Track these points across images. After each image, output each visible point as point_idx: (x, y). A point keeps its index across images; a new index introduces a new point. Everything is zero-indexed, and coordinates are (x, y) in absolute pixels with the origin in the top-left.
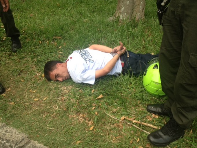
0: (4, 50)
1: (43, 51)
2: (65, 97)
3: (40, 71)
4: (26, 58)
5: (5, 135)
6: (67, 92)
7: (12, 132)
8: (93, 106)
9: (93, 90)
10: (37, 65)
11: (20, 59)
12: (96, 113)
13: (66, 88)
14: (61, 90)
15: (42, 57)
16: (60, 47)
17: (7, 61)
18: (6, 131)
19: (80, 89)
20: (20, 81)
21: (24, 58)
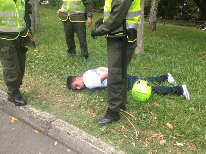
0: (38, 70)
1: (65, 72)
2: (79, 100)
3: (63, 84)
4: (53, 76)
5: (42, 115)
6: (80, 97)
7: (46, 114)
8: (97, 105)
9: (98, 97)
10: (61, 80)
11: (49, 76)
12: (98, 109)
13: (79, 95)
14: (77, 96)
15: (65, 76)
16: (77, 70)
17: (40, 77)
18: (43, 113)
19: (89, 96)
20: (50, 90)
21: (52, 76)
